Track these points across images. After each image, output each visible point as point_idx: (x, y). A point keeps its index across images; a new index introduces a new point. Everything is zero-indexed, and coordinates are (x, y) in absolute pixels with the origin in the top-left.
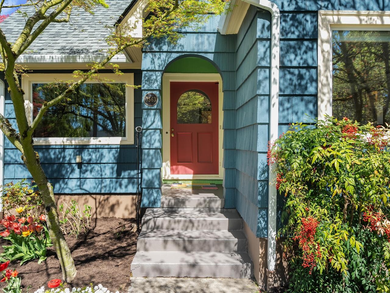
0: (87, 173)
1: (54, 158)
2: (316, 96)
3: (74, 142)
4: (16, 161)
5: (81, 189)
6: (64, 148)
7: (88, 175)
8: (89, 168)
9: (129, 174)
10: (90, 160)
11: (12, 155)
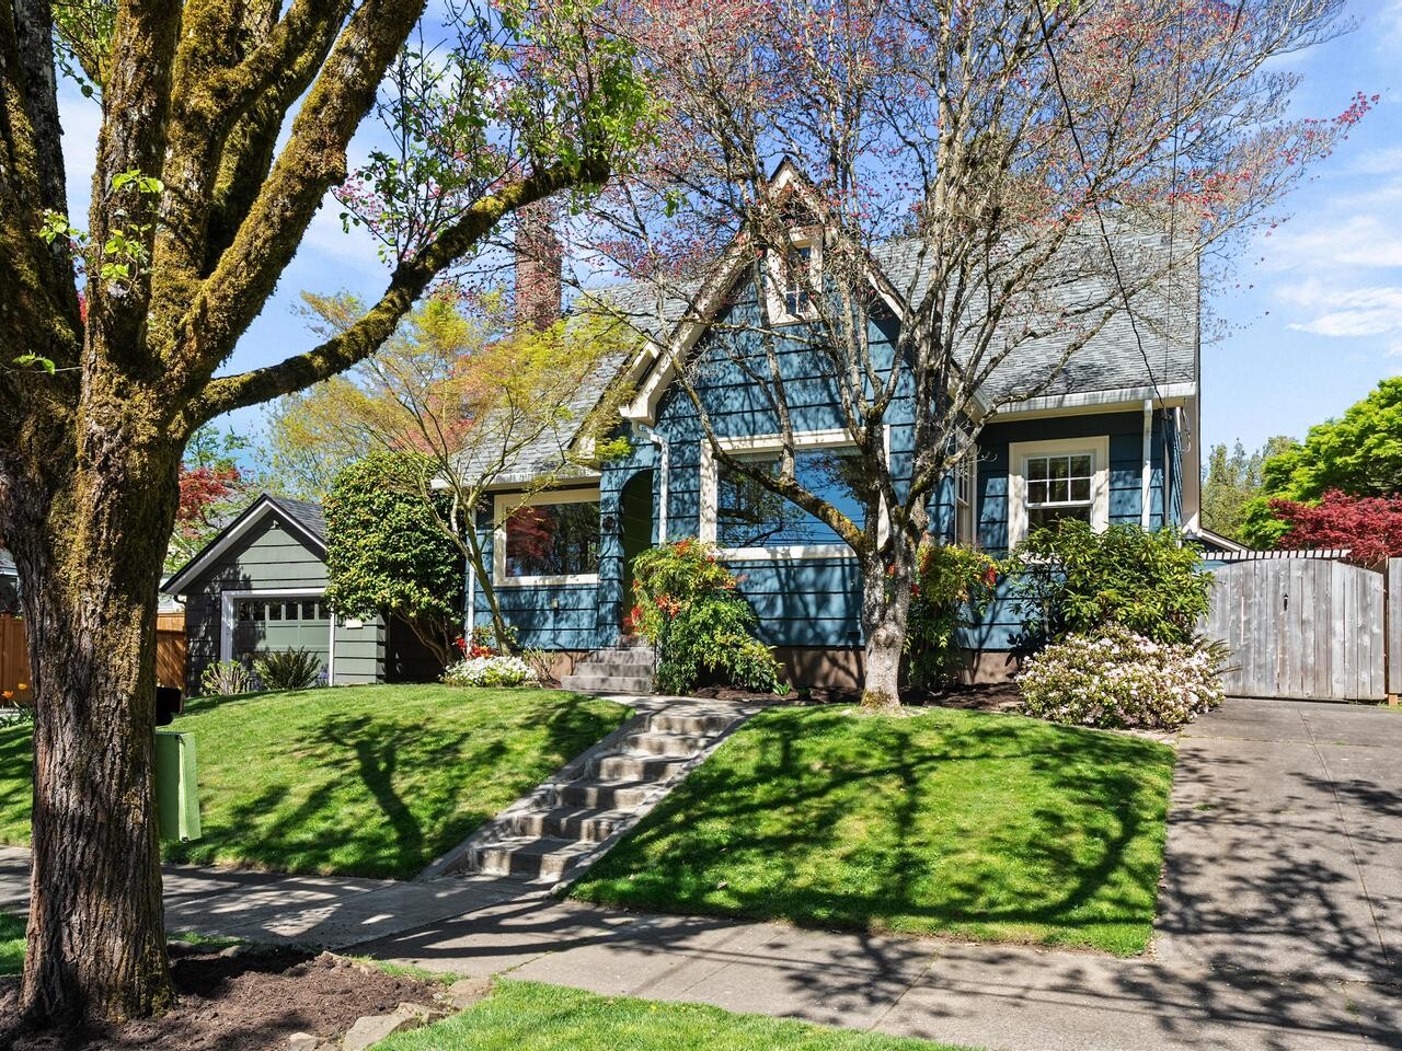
0: (562, 623)
1: (525, 604)
2: (697, 517)
3: (547, 582)
4: (485, 607)
5: (555, 643)
6: (536, 590)
8: (565, 616)
10: (566, 605)
11: (480, 600)
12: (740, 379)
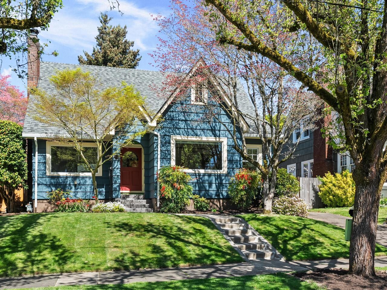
0: (78, 190)
1: (62, 182)
2: (170, 159)
3: (72, 175)
4: (43, 183)
5: (76, 197)
6: (67, 177)
7: (79, 190)
8: (79, 187)
9: (99, 190)
10: (80, 183)
11: (41, 181)
12: (184, 118)
